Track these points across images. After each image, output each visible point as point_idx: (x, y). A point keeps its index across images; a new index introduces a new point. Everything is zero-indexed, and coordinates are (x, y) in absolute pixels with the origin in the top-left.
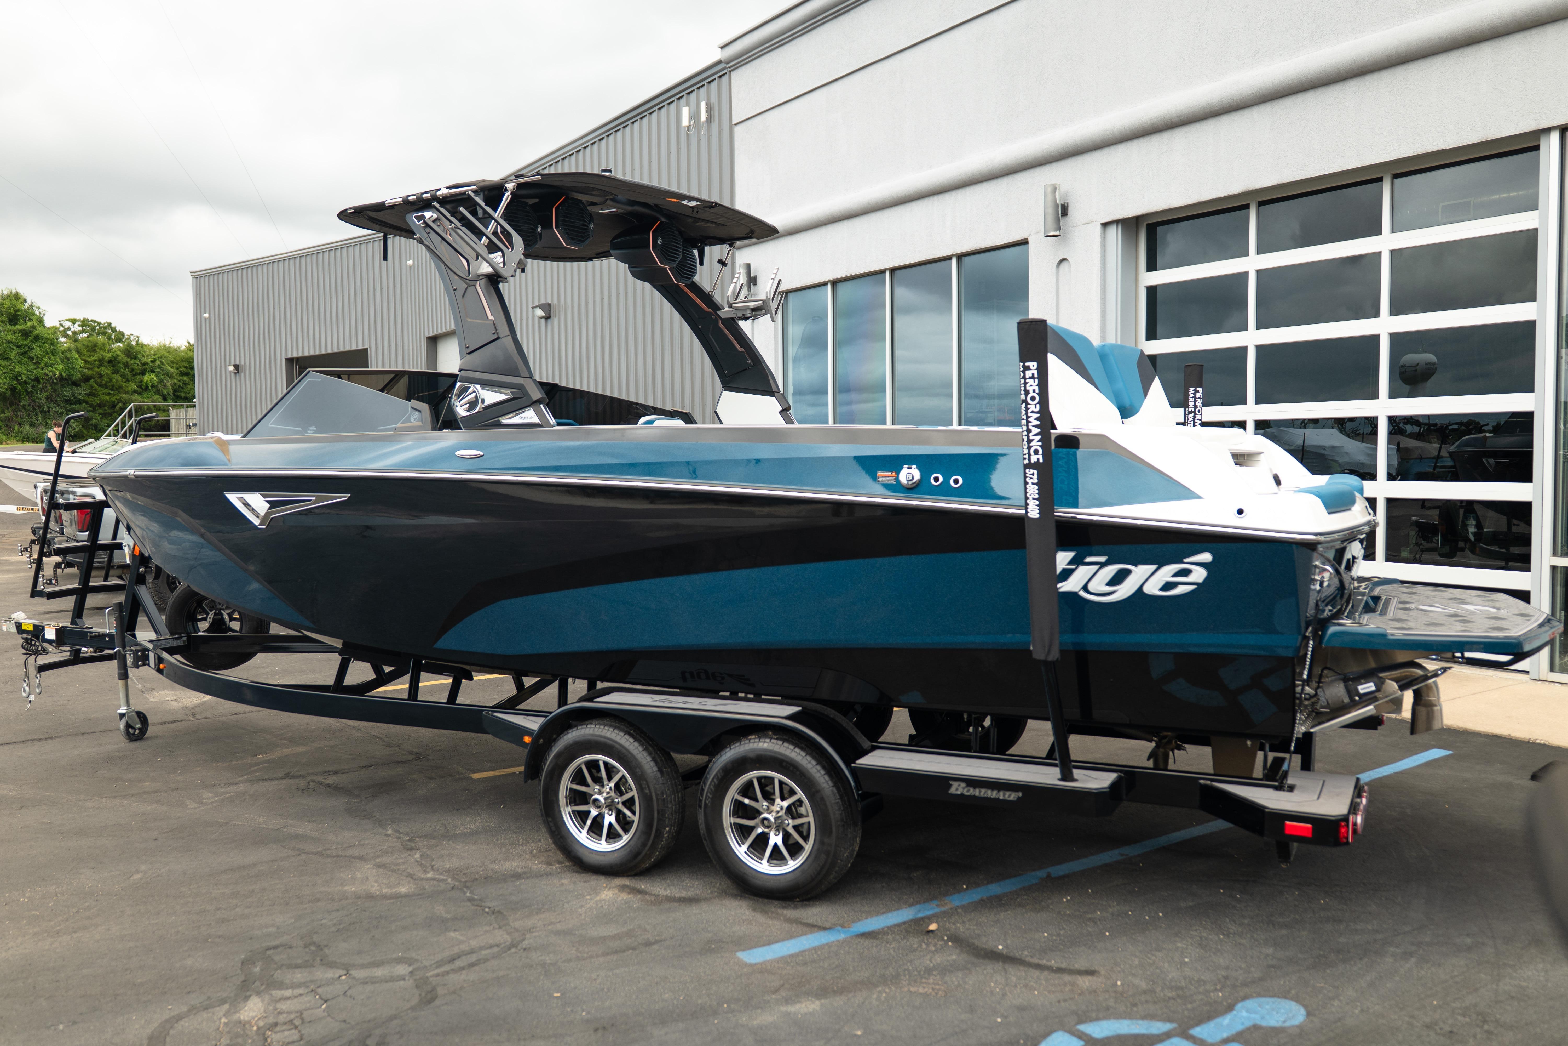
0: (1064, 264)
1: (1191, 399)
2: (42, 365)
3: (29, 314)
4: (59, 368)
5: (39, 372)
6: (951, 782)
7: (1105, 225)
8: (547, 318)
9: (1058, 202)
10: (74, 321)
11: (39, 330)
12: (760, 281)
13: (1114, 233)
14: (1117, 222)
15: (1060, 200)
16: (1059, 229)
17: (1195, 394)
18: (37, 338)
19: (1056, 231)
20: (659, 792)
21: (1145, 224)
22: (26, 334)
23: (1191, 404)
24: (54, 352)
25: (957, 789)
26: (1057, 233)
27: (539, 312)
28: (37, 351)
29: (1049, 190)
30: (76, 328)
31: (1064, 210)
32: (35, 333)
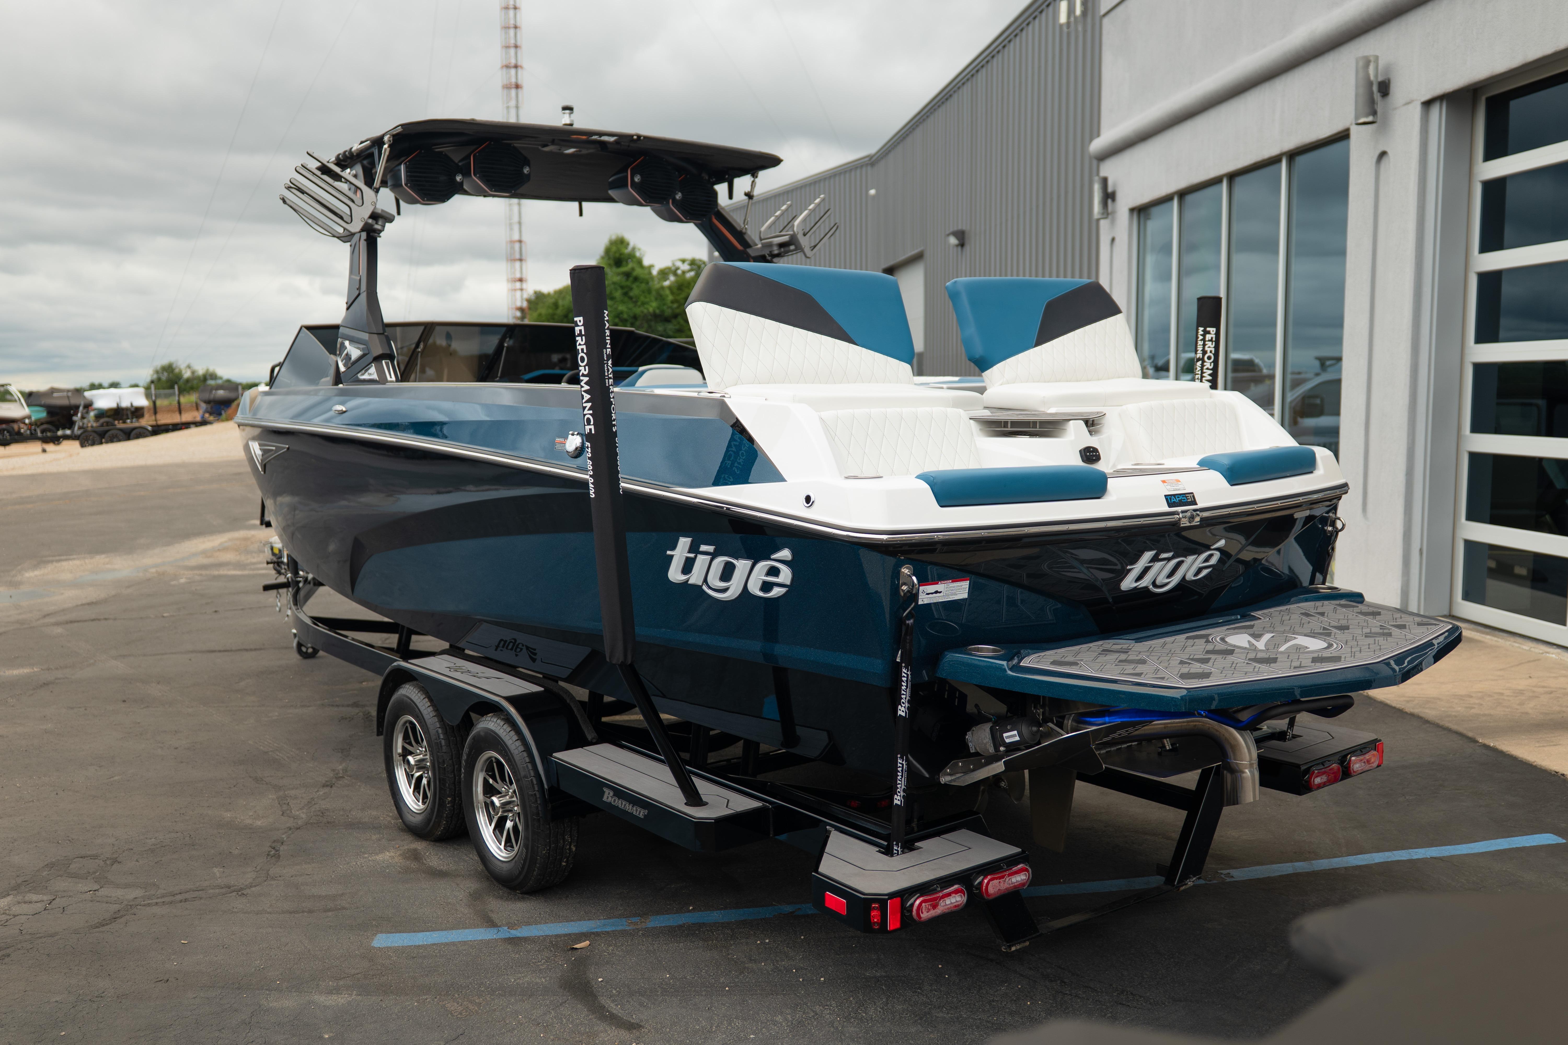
0: (1385, 160)
1: (1200, 343)
2: (639, 303)
3: (631, 256)
4: (653, 306)
5: (638, 310)
6: (605, 789)
7: (1428, 104)
8: (962, 245)
9: (1372, 78)
10: (683, 261)
11: (638, 272)
12: (1119, 196)
13: (1437, 114)
14: (1441, 98)
15: (1376, 76)
16: (1374, 113)
17: (1204, 335)
18: (636, 279)
19: (1367, 116)
20: (441, 761)
21: (1483, 99)
22: (627, 275)
23: (1200, 348)
24: (649, 291)
25: (608, 796)
26: (1370, 119)
27: (953, 241)
28: (635, 292)
29: (1361, 64)
30: (686, 267)
31: (1384, 88)
32: (635, 274)
